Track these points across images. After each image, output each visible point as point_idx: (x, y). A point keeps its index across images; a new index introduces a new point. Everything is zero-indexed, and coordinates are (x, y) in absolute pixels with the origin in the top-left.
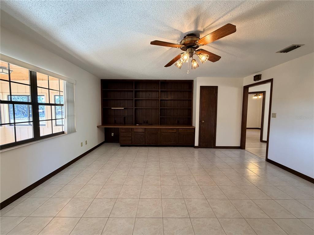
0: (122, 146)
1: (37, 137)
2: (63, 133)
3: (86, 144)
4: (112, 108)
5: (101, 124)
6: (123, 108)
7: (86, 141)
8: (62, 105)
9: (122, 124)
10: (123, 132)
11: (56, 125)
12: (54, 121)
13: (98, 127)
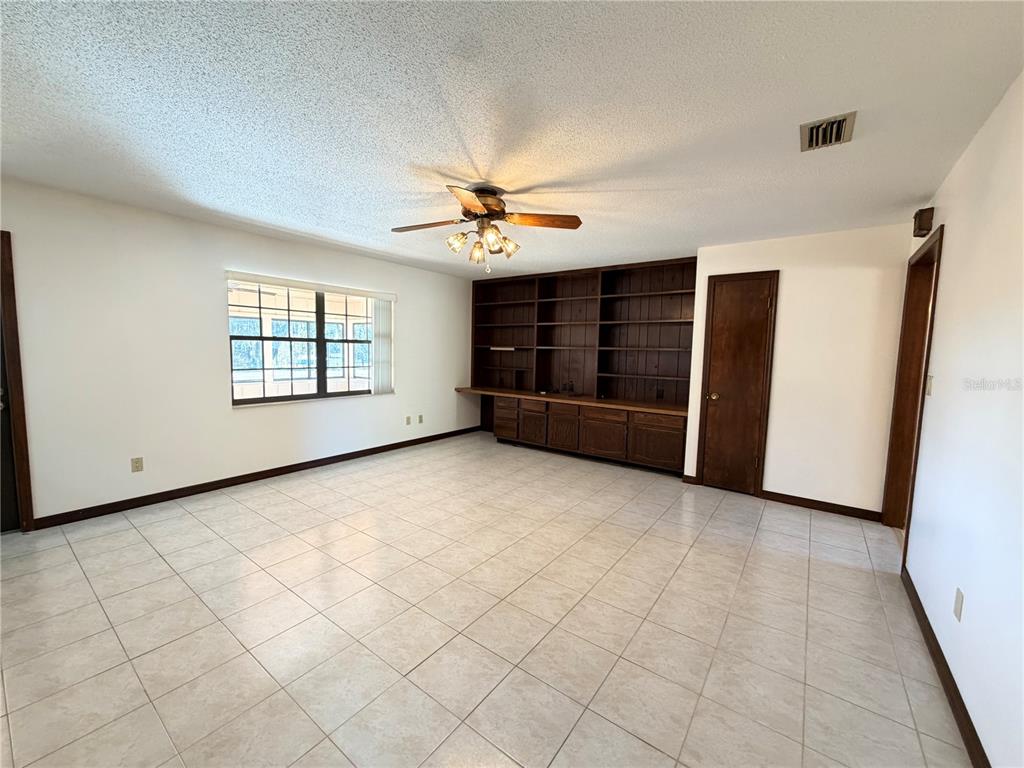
0: (501, 441)
1: (322, 392)
2: (369, 392)
3: (421, 421)
4: (492, 349)
5: (469, 384)
6: (513, 349)
7: (421, 417)
8: (370, 342)
9: (511, 388)
10: (503, 408)
11: (355, 377)
12: (351, 370)
13: (458, 390)
